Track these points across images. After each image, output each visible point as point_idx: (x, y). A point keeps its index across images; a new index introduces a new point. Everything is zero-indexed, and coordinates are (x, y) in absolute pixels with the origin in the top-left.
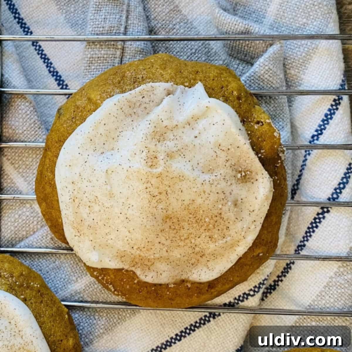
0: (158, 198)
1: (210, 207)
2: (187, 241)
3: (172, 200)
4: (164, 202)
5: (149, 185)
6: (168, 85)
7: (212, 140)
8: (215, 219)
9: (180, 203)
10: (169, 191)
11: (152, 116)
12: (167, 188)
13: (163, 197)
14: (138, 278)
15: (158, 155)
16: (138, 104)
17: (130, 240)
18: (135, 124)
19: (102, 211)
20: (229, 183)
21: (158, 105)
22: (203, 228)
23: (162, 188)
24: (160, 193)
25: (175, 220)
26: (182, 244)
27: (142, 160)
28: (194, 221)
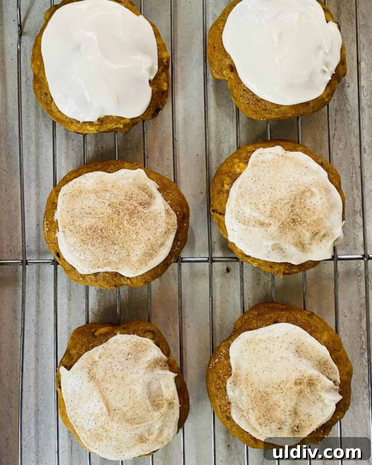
0: (279, 388)
1: (277, 416)
2: (255, 406)
3: (278, 396)
4: (276, 391)
5: (285, 383)
6: (339, 381)
7: (313, 412)
8: (270, 419)
9: (278, 400)
10: (283, 394)
11: (321, 376)
12: (285, 393)
13: (280, 391)
14: (228, 378)
15: (302, 385)
16: (326, 366)
17: (251, 373)
18: (316, 367)
19: (265, 356)
20: (291, 424)
21: (328, 378)
22: (265, 414)
23: (285, 390)
24: (281, 389)
25: (267, 398)
26: (254, 403)
27: (298, 377)
28: (268, 408)
